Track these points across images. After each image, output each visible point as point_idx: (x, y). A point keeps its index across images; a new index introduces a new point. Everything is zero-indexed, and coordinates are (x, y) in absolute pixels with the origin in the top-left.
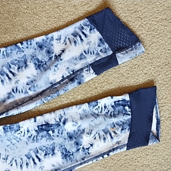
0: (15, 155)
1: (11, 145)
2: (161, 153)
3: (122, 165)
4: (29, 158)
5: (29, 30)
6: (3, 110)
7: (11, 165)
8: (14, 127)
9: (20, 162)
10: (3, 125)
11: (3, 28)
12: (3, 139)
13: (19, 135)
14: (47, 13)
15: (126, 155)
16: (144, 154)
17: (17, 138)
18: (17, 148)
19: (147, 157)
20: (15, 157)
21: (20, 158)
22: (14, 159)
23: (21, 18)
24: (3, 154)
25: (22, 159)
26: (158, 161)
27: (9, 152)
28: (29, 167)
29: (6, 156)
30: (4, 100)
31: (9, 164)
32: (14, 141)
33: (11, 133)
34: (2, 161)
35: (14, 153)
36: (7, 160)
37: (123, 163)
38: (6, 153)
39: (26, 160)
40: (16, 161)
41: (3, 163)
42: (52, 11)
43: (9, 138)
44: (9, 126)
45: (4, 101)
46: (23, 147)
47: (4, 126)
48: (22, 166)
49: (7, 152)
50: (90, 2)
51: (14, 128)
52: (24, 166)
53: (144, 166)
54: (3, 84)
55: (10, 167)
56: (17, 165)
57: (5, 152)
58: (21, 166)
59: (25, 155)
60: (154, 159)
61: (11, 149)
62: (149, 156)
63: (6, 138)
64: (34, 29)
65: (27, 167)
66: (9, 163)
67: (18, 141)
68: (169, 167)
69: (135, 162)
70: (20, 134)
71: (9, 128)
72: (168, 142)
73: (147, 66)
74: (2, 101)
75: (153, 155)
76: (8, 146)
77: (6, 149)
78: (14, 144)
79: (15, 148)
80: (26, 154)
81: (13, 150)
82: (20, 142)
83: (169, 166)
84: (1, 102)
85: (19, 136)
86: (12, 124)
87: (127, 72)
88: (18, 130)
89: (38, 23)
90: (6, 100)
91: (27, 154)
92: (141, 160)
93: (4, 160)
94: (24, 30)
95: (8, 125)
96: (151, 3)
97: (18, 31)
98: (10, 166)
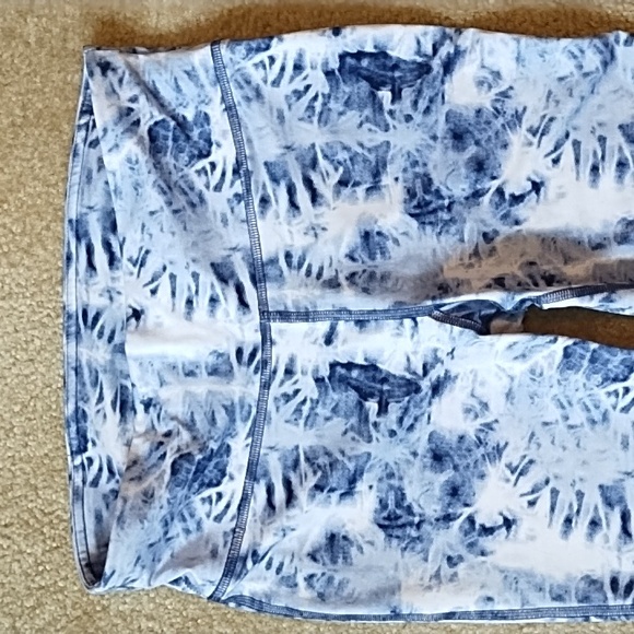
0: (557, 471)
1: (562, 426)
4: (609, 504)
6: (587, 279)
7: (532, 503)
8: (612, 358)
9: (571, 506)
10: (570, 337)
12: (540, 390)
13: (613, 399)
17: (597, 407)
18: (578, 445)
20: (556, 477)
21: (577, 488)
22: (551, 485)
24: (516, 449)
25: (580, 495)
27: (541, 449)
28: (599, 537)
29: (526, 460)
30: (598, 241)
31: (522, 495)
32: (578, 416)
33: (585, 381)
34: (503, 471)
35: (559, 460)
36: (521, 478)
38: (528, 448)
39: (596, 508)
40: (555, 492)
41: (503, 484)
43: (566, 396)
44: (594, 351)
45: (599, 246)
46: (603, 452)
47: (575, 344)
48: (573, 524)
49: (533, 446)
51: (610, 366)
52: (581, 526)
54: (620, 177)
55: (522, 507)
56: (553, 509)
57: (524, 443)
58: (568, 521)
59: (601, 487)
61: (553, 442)
63: (555, 390)
65: (590, 536)
66: (526, 492)
67: (593, 422)
70: (617, 395)
71: (588, 355)
74: (589, 242)
76: (546, 424)
77: (533, 435)
78: (571, 427)
79: (571, 445)
80: (607, 482)
81: (561, 450)
82: (598, 427)
84: (587, 245)
85: (607, 402)
86: (610, 345)
88: (621, 377)
90: (610, 243)
91: (610, 483)
93: (512, 472)
95: (594, 346)
98: (526, 504)
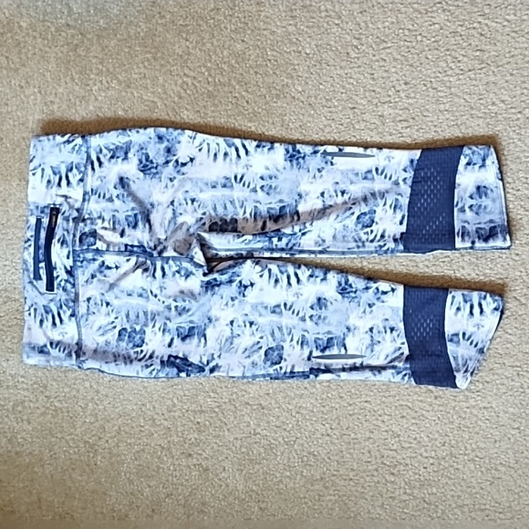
2: (428, 425)
3: (354, 414)
5: (291, 129)
11: (250, 111)
14: (330, 112)
15: (366, 402)
16: (397, 412)
19: (401, 420)
23: (285, 105)
26: (418, 436)
37: (356, 411)
42: (341, 111)
50: (411, 120)
53: (391, 433)
60: (412, 428)
62: (405, 421)
64: (300, 130)
68: (433, 455)
69: (377, 419)
72: (449, 413)
73: (466, 267)
75: (414, 421)
83: (433, 453)
87: (426, 263)
89: (309, 122)
92: (389, 420)
94: (282, 126)
96: (518, 160)
97: (273, 123)
